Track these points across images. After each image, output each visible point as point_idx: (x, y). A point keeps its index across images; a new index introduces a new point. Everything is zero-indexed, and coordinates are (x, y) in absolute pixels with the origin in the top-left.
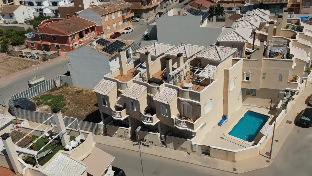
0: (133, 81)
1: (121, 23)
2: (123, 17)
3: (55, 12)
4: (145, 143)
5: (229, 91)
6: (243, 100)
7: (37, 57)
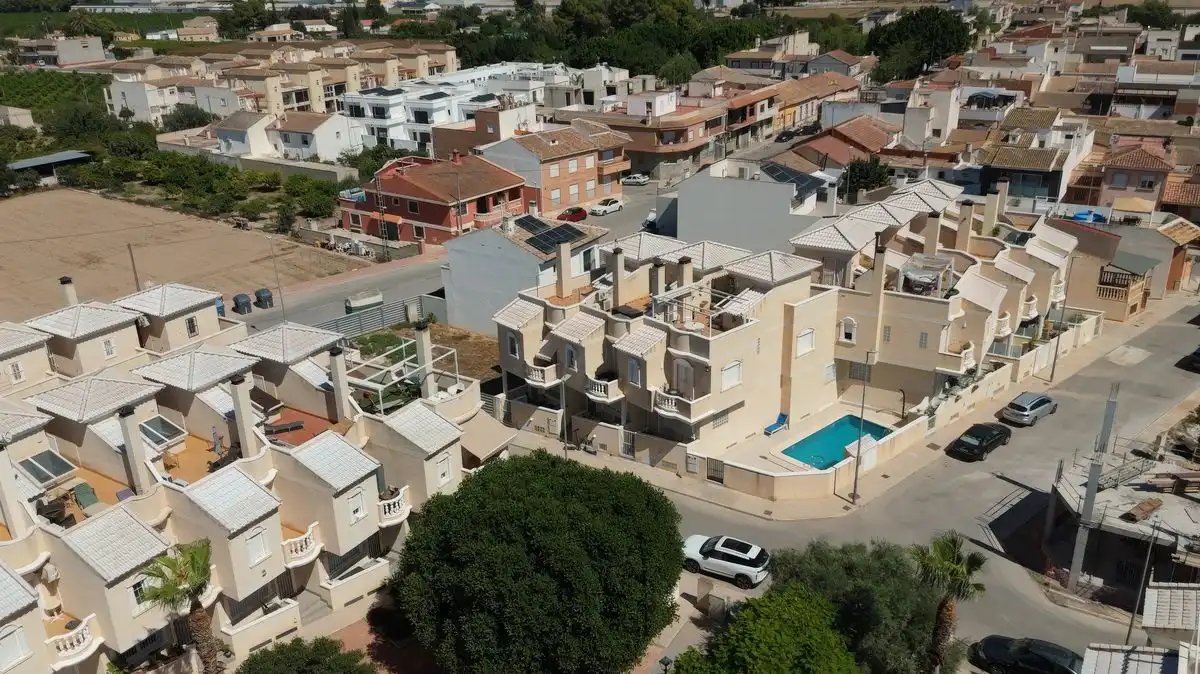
0: (580, 306)
1: (591, 185)
2: (600, 169)
3: (419, 140)
4: (589, 448)
5: (793, 356)
6: (841, 389)
7: (363, 252)
